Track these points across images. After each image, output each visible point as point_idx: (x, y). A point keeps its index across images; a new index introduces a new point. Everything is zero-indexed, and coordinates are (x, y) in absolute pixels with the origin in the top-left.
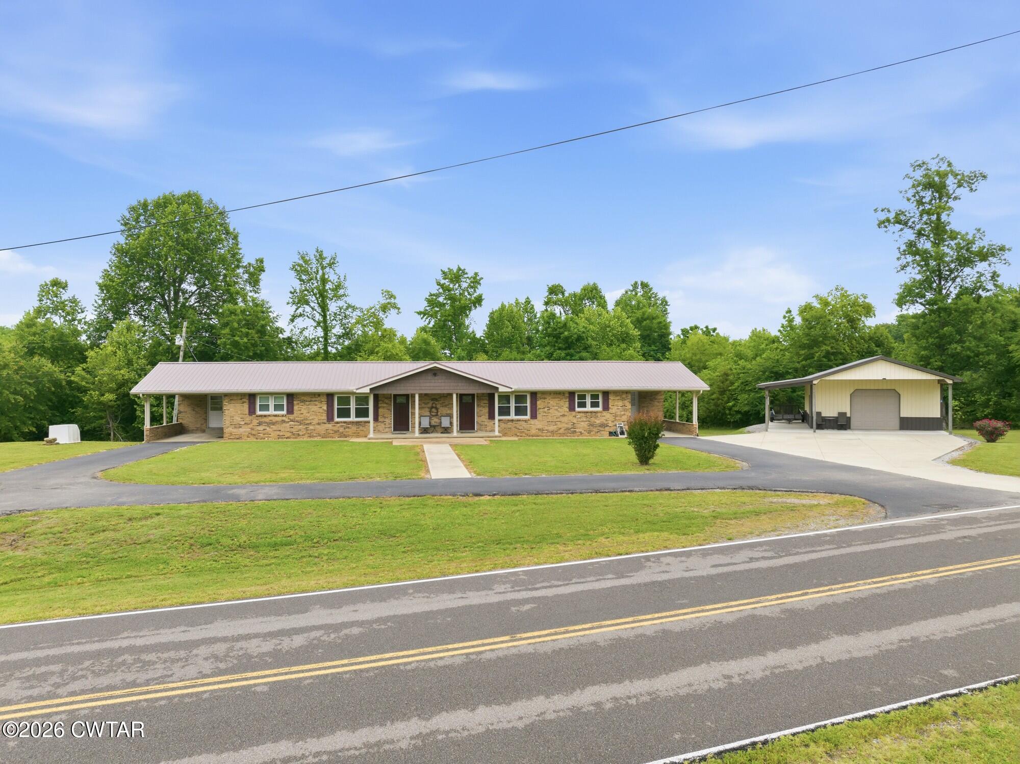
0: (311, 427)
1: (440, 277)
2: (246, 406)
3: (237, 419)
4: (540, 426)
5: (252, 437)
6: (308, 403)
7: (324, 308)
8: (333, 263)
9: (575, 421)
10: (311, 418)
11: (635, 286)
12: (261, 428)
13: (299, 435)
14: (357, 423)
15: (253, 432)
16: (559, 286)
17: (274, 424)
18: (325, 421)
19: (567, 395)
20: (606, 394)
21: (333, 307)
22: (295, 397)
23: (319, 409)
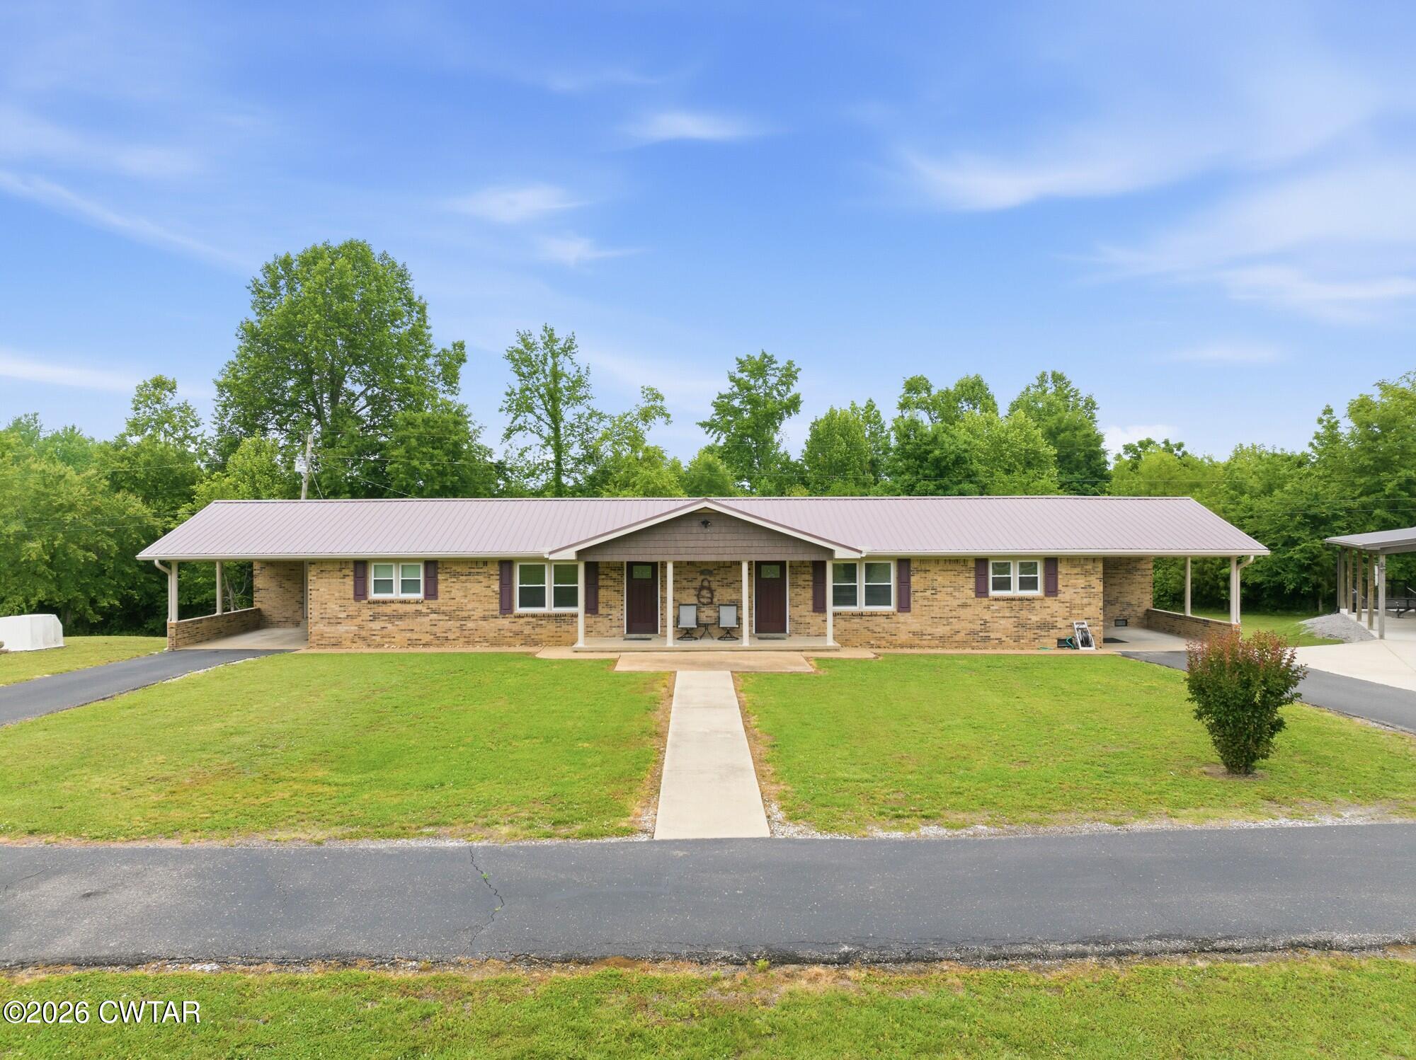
0: (470, 625)
1: (734, 368)
2: (350, 582)
3: (333, 608)
4: (916, 627)
5: (360, 642)
6: (464, 578)
7: (555, 417)
8: (570, 348)
9: (987, 617)
10: (470, 606)
11: (1042, 379)
12: (376, 625)
13: (447, 639)
14: (557, 616)
15: (364, 633)
16: (922, 379)
17: (401, 617)
18: (497, 613)
19: (972, 564)
20: (1052, 562)
21: (569, 414)
22: (440, 566)
23: (485, 589)
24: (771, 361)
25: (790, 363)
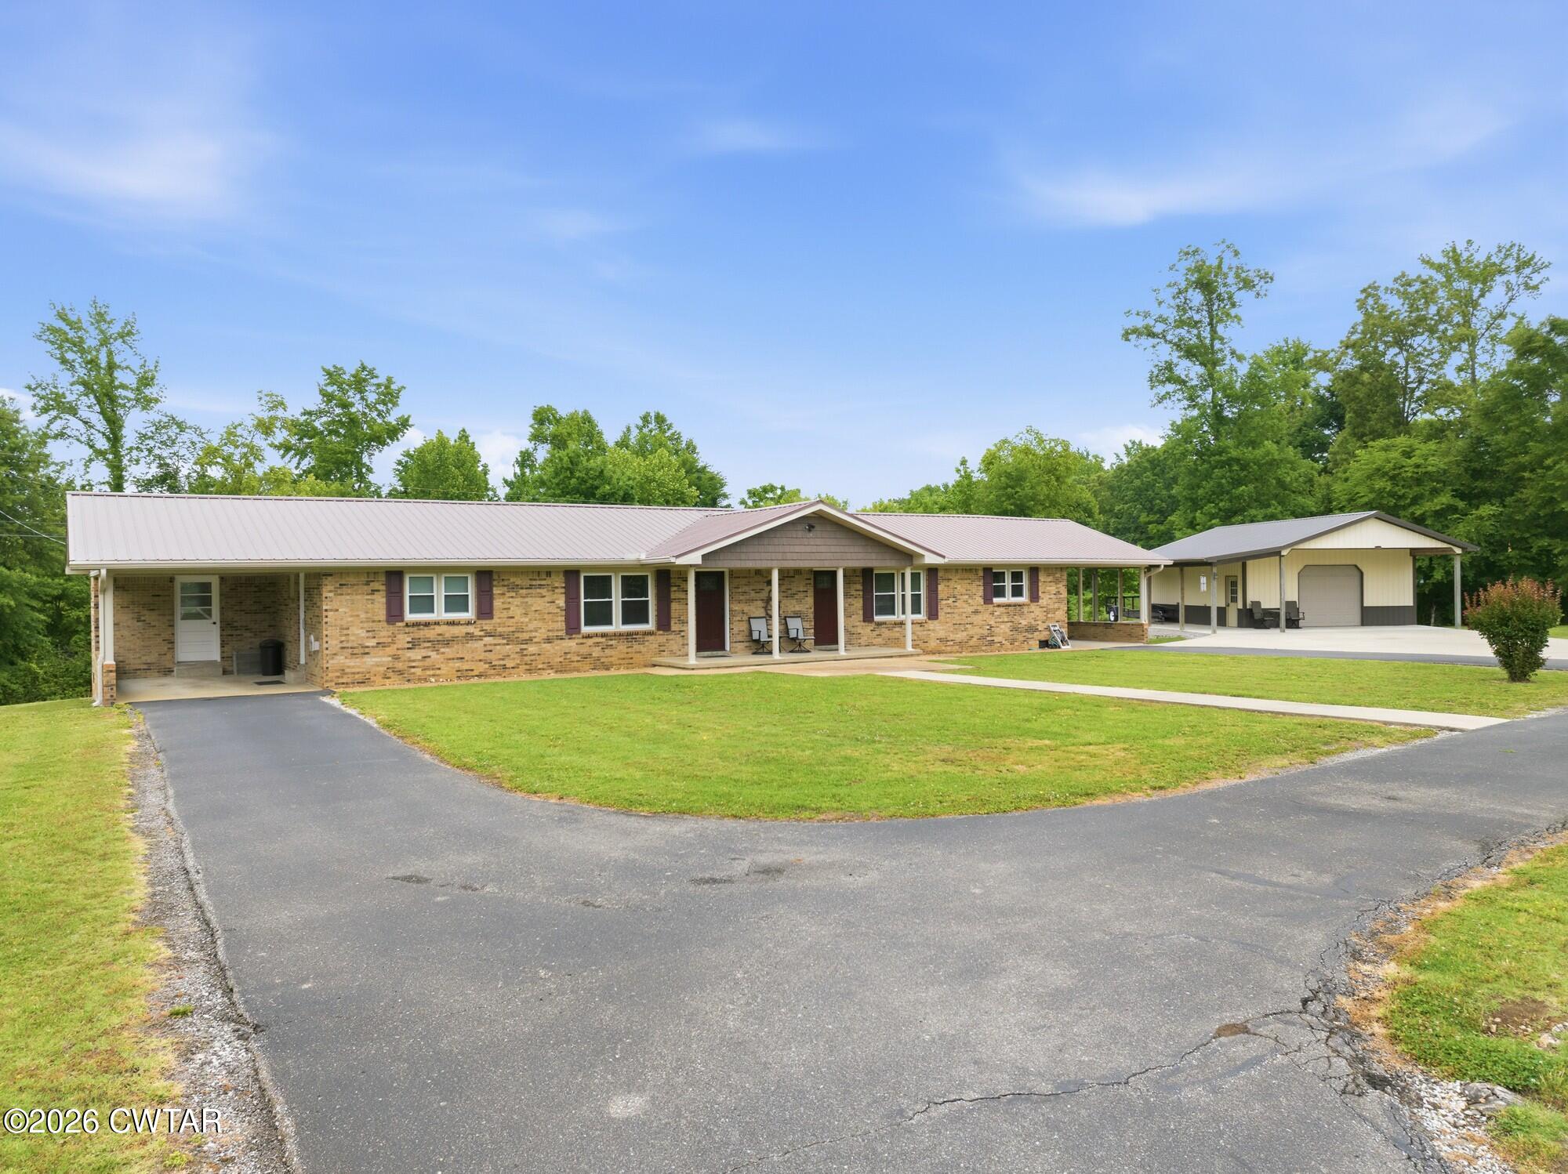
0: (532, 649)
1: (323, 380)
2: (380, 600)
3: (358, 633)
4: (942, 634)
5: (395, 678)
6: (524, 591)
7: (114, 425)
8: (129, 333)
9: (992, 623)
10: (531, 627)
12: (417, 654)
13: (504, 667)
14: (629, 635)
15: (400, 666)
17: (447, 643)
18: (562, 633)
19: (981, 573)
20: (1034, 570)
22: (495, 577)
23: (550, 603)
24: (372, 374)
25: (389, 380)
